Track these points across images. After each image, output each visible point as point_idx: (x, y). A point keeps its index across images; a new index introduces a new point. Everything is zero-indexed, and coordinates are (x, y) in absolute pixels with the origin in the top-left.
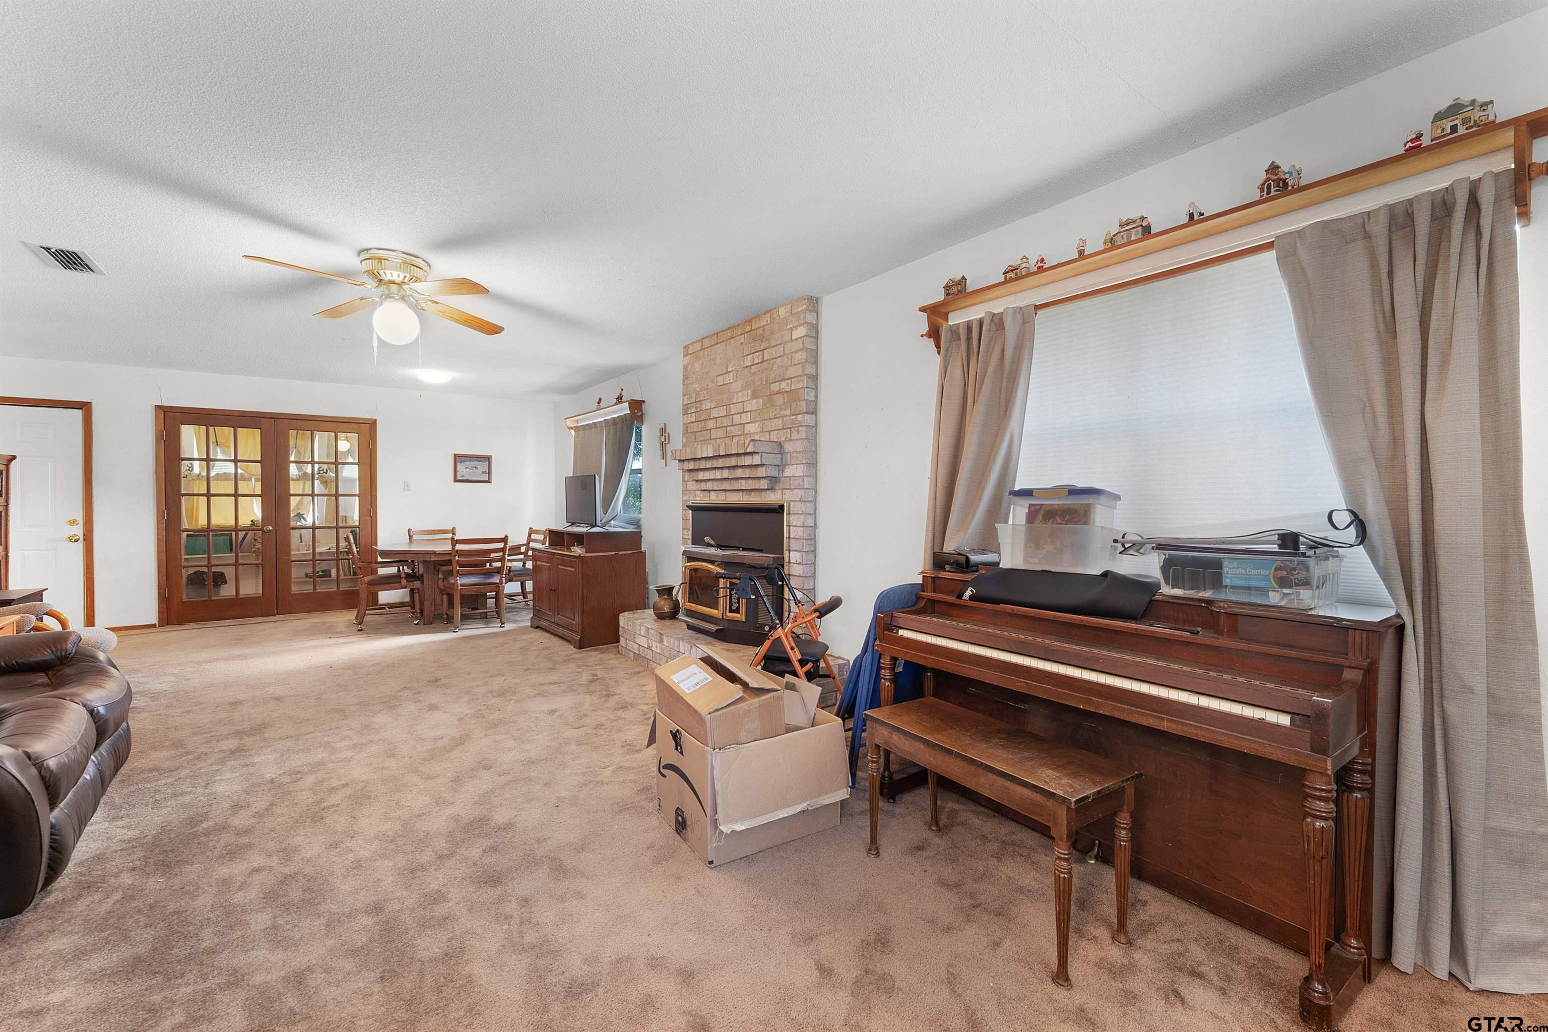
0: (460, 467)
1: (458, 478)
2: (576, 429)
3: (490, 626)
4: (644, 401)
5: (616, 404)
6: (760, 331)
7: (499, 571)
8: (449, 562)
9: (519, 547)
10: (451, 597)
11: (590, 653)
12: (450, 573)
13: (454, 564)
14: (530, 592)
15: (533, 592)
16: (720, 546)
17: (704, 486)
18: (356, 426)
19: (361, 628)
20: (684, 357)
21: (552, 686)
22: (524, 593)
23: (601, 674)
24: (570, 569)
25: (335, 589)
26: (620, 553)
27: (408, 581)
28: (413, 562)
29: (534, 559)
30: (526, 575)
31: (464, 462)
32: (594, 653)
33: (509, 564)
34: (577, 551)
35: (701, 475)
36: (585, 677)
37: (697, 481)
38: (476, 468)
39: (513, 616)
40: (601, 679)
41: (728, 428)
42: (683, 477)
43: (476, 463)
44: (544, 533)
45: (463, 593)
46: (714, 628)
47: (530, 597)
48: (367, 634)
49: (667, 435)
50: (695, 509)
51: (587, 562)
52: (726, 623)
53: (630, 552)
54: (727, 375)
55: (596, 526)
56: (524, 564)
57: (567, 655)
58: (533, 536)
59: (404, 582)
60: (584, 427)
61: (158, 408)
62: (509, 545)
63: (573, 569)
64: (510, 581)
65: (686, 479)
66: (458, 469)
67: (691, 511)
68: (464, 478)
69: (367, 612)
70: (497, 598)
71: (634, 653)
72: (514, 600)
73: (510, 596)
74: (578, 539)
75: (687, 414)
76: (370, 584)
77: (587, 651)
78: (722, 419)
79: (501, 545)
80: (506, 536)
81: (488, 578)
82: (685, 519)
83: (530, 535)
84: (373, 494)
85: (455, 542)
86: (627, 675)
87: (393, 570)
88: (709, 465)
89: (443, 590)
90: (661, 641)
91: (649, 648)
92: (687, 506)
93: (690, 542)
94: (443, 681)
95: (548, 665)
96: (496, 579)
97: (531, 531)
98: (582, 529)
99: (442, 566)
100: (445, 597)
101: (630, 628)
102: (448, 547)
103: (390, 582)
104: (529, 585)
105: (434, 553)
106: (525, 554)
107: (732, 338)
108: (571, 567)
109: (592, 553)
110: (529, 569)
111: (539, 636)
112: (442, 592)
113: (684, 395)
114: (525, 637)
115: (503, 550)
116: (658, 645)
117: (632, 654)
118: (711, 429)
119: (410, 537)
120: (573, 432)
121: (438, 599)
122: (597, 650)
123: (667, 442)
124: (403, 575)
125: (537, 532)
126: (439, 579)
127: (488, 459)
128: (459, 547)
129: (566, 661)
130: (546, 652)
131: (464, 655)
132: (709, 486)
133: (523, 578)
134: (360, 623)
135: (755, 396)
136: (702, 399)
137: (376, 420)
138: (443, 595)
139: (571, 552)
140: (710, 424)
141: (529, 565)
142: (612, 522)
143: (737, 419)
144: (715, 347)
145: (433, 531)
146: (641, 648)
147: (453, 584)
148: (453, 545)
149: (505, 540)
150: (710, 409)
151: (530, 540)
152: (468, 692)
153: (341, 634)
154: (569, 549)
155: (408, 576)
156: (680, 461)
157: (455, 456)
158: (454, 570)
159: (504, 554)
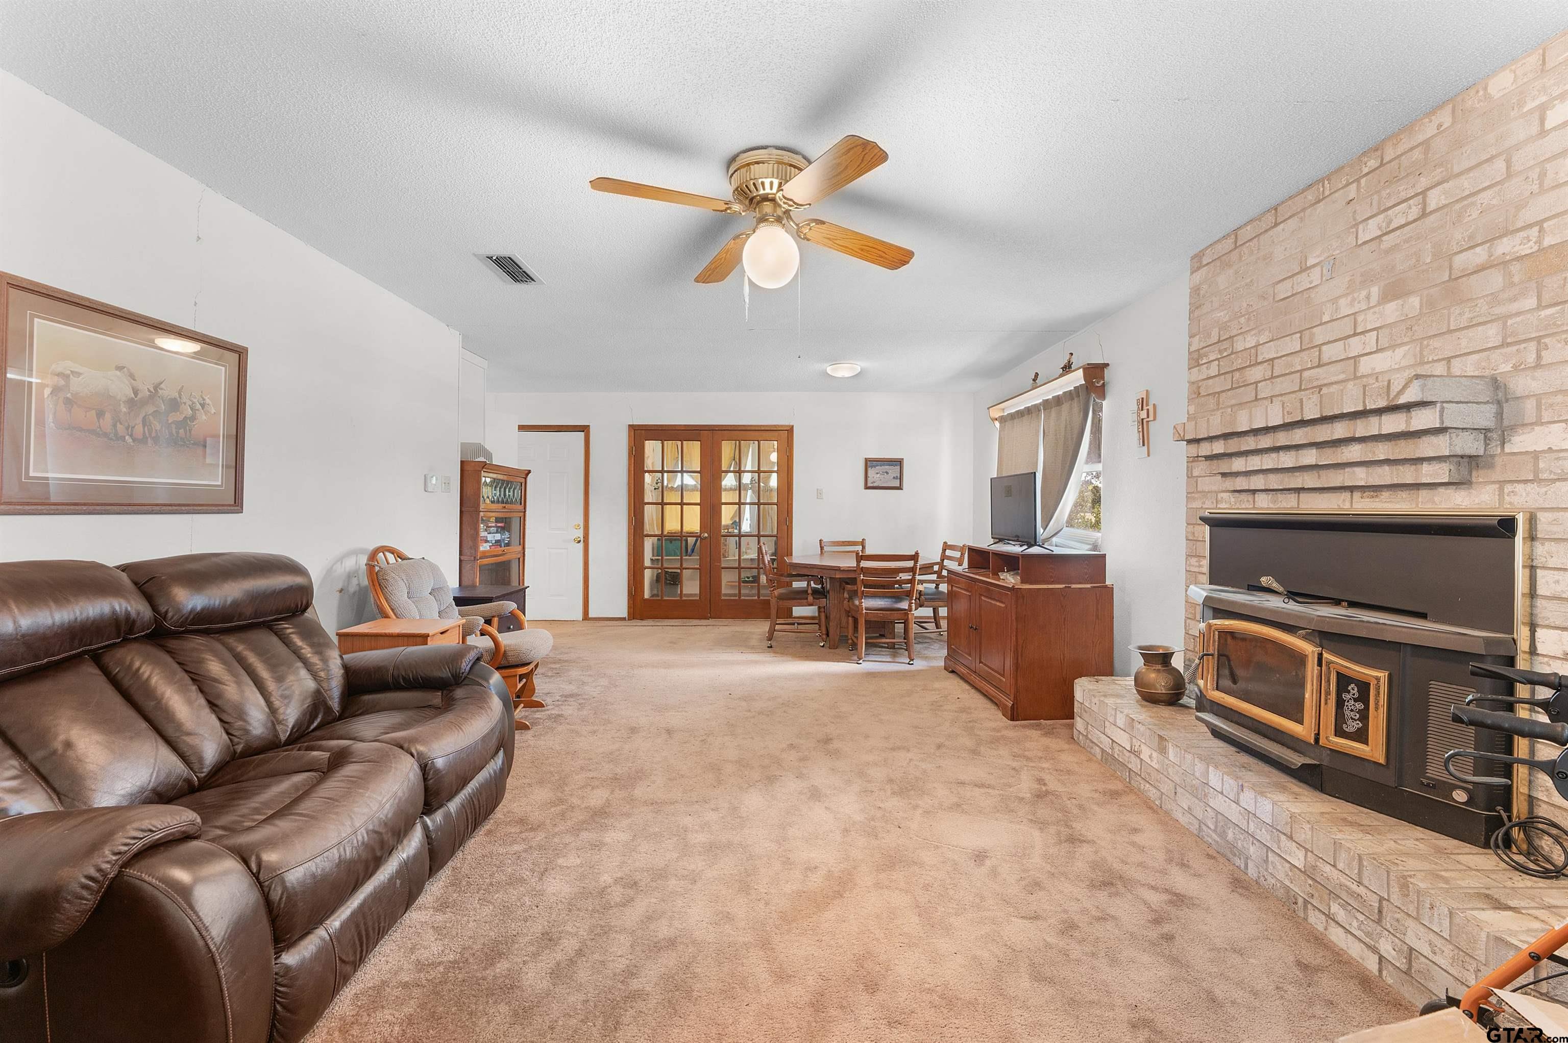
0: (871, 472)
1: (869, 485)
2: (1002, 420)
3: (898, 660)
4: (1107, 365)
5: (1061, 376)
6: (1417, 155)
7: (909, 594)
8: (853, 581)
9: (931, 566)
10: (856, 621)
11: (1029, 732)
12: (854, 594)
13: (859, 582)
14: (944, 618)
15: (948, 618)
16: (1292, 595)
17: (1241, 483)
18: (776, 433)
19: (772, 644)
20: (1192, 273)
21: (977, 791)
22: (936, 618)
23: (1053, 784)
24: (998, 604)
25: (756, 598)
26: (1073, 586)
27: (814, 598)
28: (822, 577)
29: (950, 581)
30: (939, 600)
31: (875, 467)
32: (1035, 733)
33: (920, 587)
34: (1009, 579)
35: (1238, 464)
36: (1025, 785)
37: (1224, 475)
38: (887, 473)
39: (926, 648)
40: (1052, 793)
41: (1306, 374)
42: (1190, 470)
43: (887, 467)
44: (962, 549)
45: (868, 619)
46: (1297, 760)
47: (944, 624)
48: (775, 652)
49: (1151, 408)
50: (1217, 523)
51: (1023, 597)
52: (1325, 753)
53: (1089, 586)
54: (1304, 275)
55: (1035, 544)
56: (937, 587)
57: (994, 729)
58: (948, 553)
59: (810, 598)
60: (1013, 417)
61: (631, 427)
62: (921, 562)
63: (1003, 605)
64: (921, 606)
65: (1195, 474)
66: (869, 475)
67: (1207, 528)
68: (875, 485)
69: (777, 627)
70: (906, 623)
71: (1103, 751)
72: (926, 629)
73: (920, 622)
74: (1010, 562)
75: (1199, 365)
76: (781, 598)
77: (1024, 727)
78: (1289, 358)
79: (910, 564)
80: (917, 553)
81: (896, 602)
82: (1192, 540)
83: (944, 550)
84: (790, 502)
85: (860, 558)
86: (1096, 795)
87: (803, 584)
88: (1265, 442)
89: (849, 612)
90: (1163, 750)
91: (1135, 753)
92: (1201, 519)
93: (1205, 578)
94: (836, 744)
95: (969, 742)
96: (904, 605)
97: (946, 547)
98: (1015, 549)
99: (848, 584)
100: (850, 618)
101: (1095, 708)
102: (853, 564)
103: (800, 597)
104: (943, 612)
105: (838, 569)
106: (939, 573)
107: (1319, 201)
108: (1002, 602)
109: (1031, 583)
110: (942, 593)
111: (954, 687)
112: (848, 613)
113: (1192, 336)
114: (937, 685)
115: (912, 570)
116: (1155, 755)
117: (1098, 750)
118: (1256, 383)
119: (822, 548)
120: (997, 424)
121: (844, 620)
122: (1038, 727)
123: (1151, 418)
124: (810, 591)
125: (952, 548)
126: (844, 599)
127: (899, 462)
128: (865, 564)
129: (995, 741)
130: (964, 716)
131: (864, 703)
132: (1258, 482)
133: (936, 604)
134: (770, 639)
135: (1392, 292)
136: (1235, 332)
137: (793, 426)
138: (849, 616)
139: (999, 579)
140: (1256, 373)
141: (944, 588)
142: (1054, 539)
143: (1330, 353)
144: (1271, 233)
145: (843, 542)
146: (1117, 748)
147: (857, 607)
148: (858, 562)
149: (915, 557)
150: (1256, 346)
151: (944, 557)
152: (861, 774)
153: (753, 649)
154: (996, 574)
155: (815, 591)
156: (1189, 442)
157: (867, 460)
158: (859, 591)
159: (914, 574)
